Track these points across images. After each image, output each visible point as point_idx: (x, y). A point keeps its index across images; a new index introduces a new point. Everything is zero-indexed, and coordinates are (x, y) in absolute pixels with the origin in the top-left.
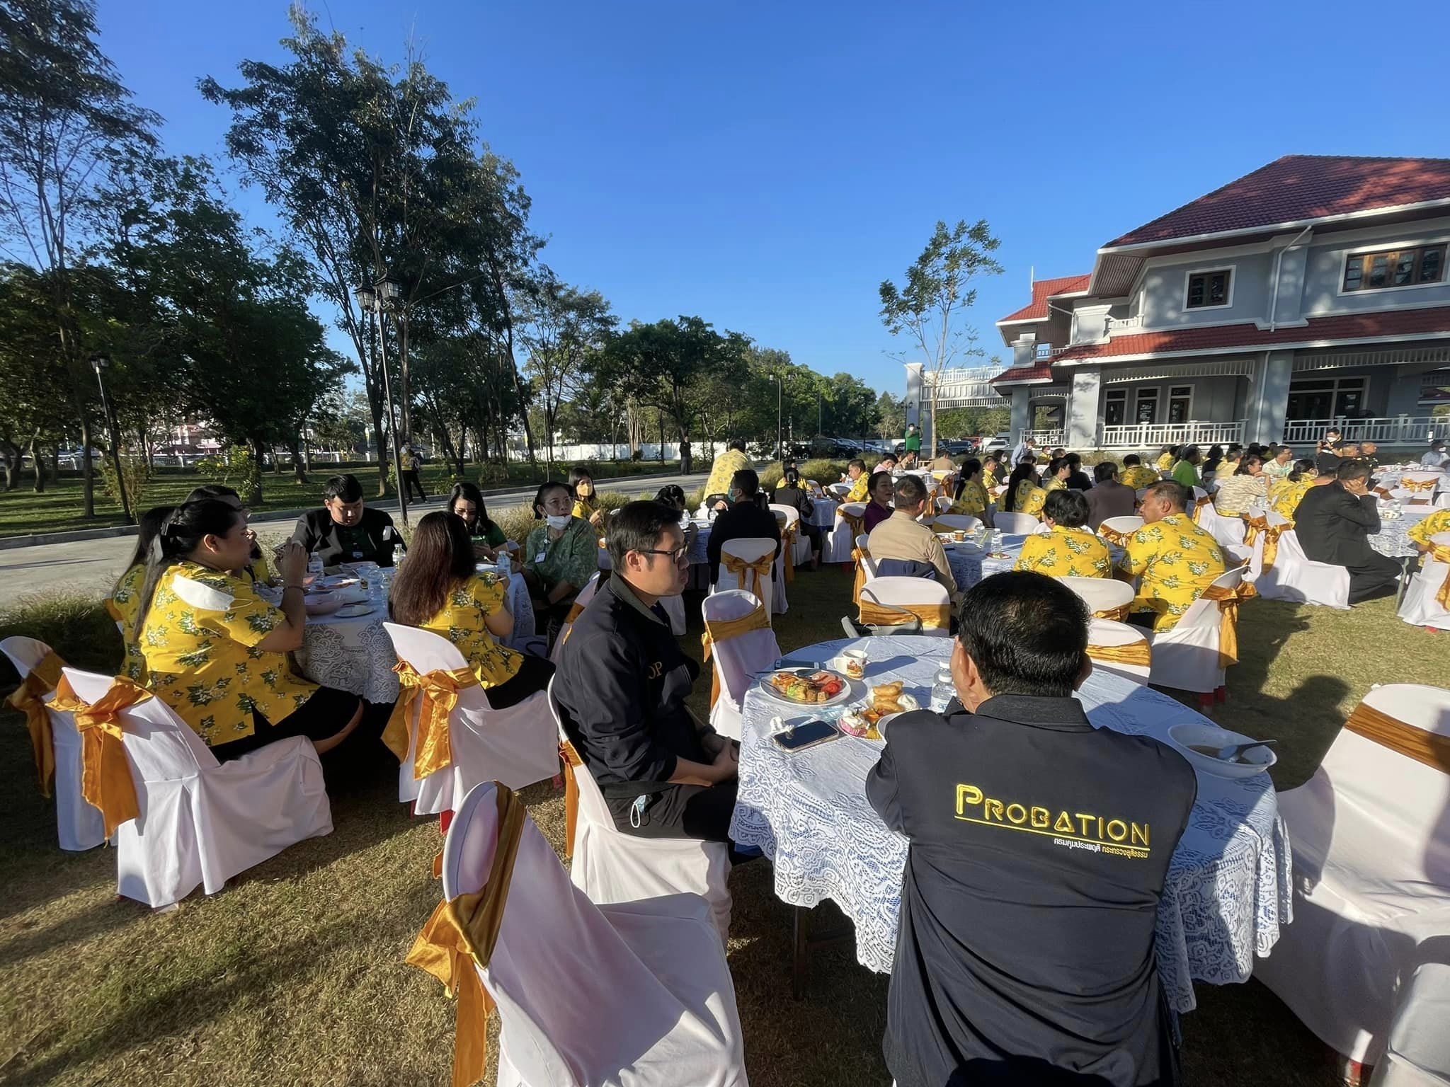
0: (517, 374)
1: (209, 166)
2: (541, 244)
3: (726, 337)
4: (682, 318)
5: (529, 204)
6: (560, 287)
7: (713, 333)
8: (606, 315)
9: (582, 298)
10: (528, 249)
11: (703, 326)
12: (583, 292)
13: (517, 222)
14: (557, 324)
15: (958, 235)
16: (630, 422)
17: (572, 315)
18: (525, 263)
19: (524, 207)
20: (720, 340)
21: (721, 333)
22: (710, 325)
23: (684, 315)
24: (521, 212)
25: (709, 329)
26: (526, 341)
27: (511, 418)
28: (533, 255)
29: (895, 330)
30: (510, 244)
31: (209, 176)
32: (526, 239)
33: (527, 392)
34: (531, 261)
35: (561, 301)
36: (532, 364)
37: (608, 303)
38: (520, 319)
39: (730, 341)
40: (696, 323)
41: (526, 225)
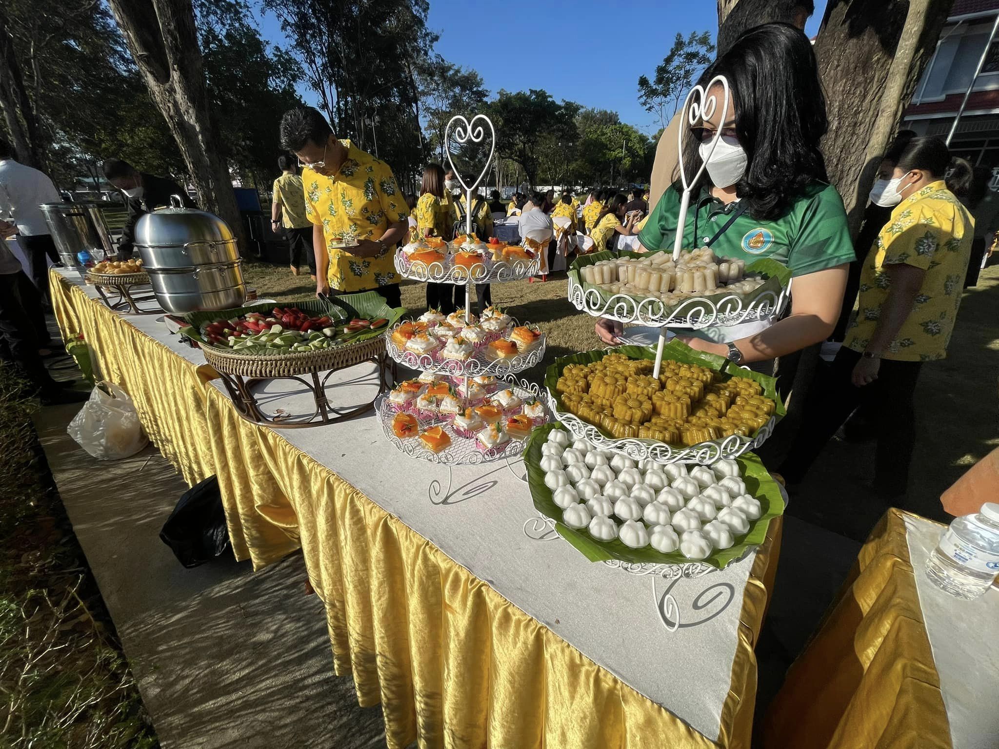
0: (421, 133)
1: (248, 7)
2: (436, 38)
3: (563, 104)
4: (532, 91)
5: (428, 8)
6: (449, 68)
7: (553, 102)
8: (480, 89)
9: (464, 77)
10: (428, 43)
11: (547, 97)
12: (464, 72)
13: (420, 22)
14: (447, 97)
15: (690, 43)
16: (497, 169)
17: (457, 90)
18: (426, 54)
19: (425, 10)
20: (559, 108)
21: (559, 102)
22: (551, 97)
23: (534, 89)
24: (423, 14)
25: (549, 99)
26: (427, 109)
27: (418, 167)
28: (431, 46)
29: (650, 109)
30: (416, 41)
31: (248, 13)
32: (427, 35)
33: (428, 147)
34: (430, 53)
35: (451, 79)
36: (431, 126)
37: (482, 80)
38: (424, 93)
39: (566, 108)
40: (542, 95)
41: (426, 25)
